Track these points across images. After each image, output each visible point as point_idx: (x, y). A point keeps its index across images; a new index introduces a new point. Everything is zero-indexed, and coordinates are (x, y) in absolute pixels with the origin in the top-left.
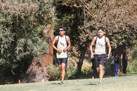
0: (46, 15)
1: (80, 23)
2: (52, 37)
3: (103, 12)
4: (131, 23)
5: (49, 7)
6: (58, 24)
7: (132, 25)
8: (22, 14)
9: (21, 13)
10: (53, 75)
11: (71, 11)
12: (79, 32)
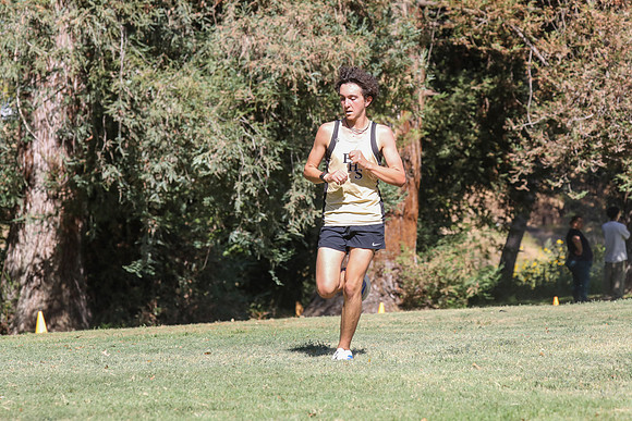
0: (396, 79)
1: (512, 109)
2: (414, 154)
3: (593, 70)
5: (408, 53)
6: (438, 112)
8: (310, 75)
9: (307, 71)
10: (414, 290)
11: (482, 66)
12: (510, 140)
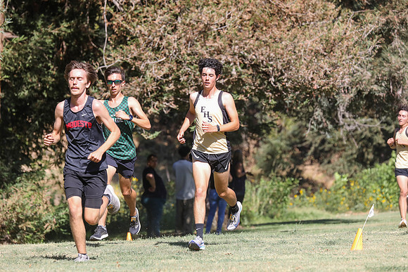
4: (259, 56)
7: (262, 61)
11: (60, 10)
